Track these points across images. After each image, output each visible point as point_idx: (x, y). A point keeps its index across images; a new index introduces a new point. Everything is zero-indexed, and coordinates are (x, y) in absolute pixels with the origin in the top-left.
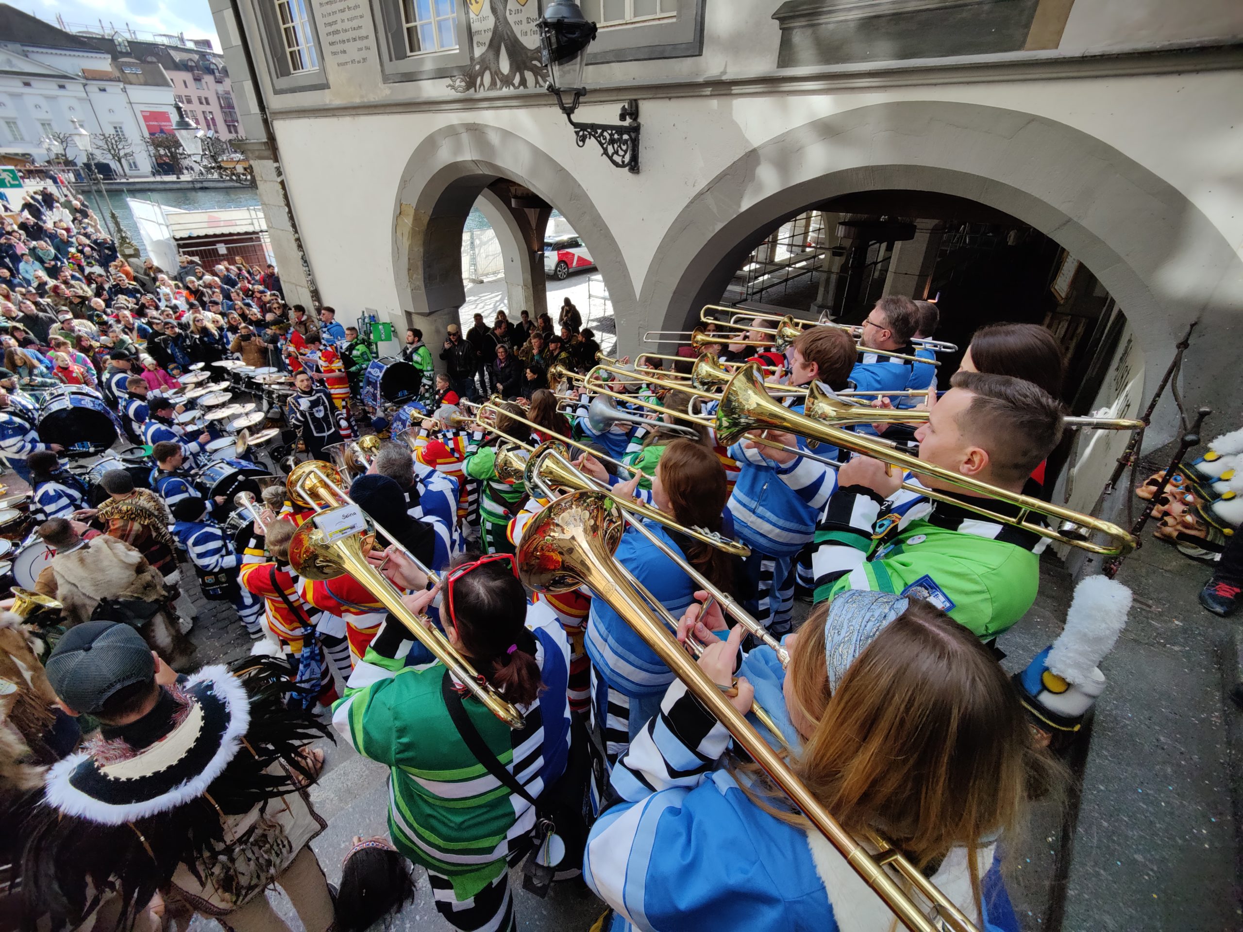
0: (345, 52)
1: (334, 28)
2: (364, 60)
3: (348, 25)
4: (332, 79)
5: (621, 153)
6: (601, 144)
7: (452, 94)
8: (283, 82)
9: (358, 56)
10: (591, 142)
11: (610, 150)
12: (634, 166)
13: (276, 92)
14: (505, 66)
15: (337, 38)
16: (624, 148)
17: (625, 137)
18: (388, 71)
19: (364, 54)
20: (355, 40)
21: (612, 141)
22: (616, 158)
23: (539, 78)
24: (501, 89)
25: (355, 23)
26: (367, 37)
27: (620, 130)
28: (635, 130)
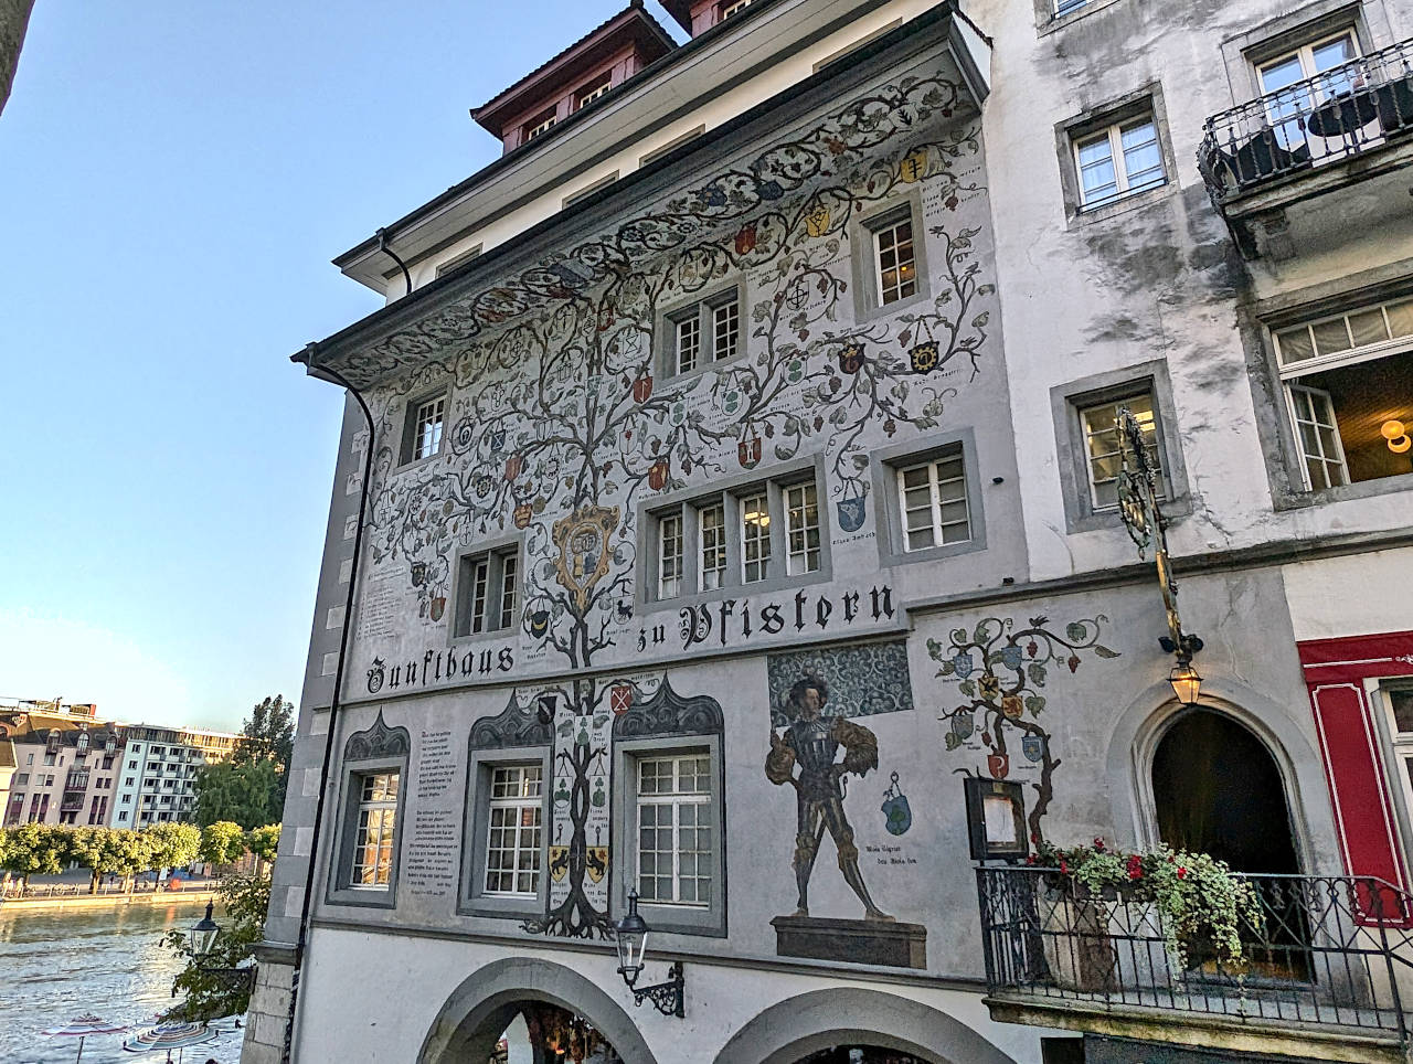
0: (423, 883)
1: (419, 864)
2: (442, 893)
3: (433, 865)
4: (400, 902)
5: (669, 1003)
6: (654, 1000)
7: (524, 934)
8: (341, 896)
9: (438, 890)
10: (647, 1001)
11: (661, 1003)
12: (680, 1012)
13: (328, 902)
14: (576, 920)
15: (418, 872)
16: (672, 998)
17: (673, 990)
18: (462, 906)
19: (444, 888)
20: (437, 877)
21: (662, 996)
22: (666, 1009)
23: (604, 934)
24: (570, 936)
25: (441, 865)
26: (451, 877)
27: (668, 986)
28: (680, 983)
